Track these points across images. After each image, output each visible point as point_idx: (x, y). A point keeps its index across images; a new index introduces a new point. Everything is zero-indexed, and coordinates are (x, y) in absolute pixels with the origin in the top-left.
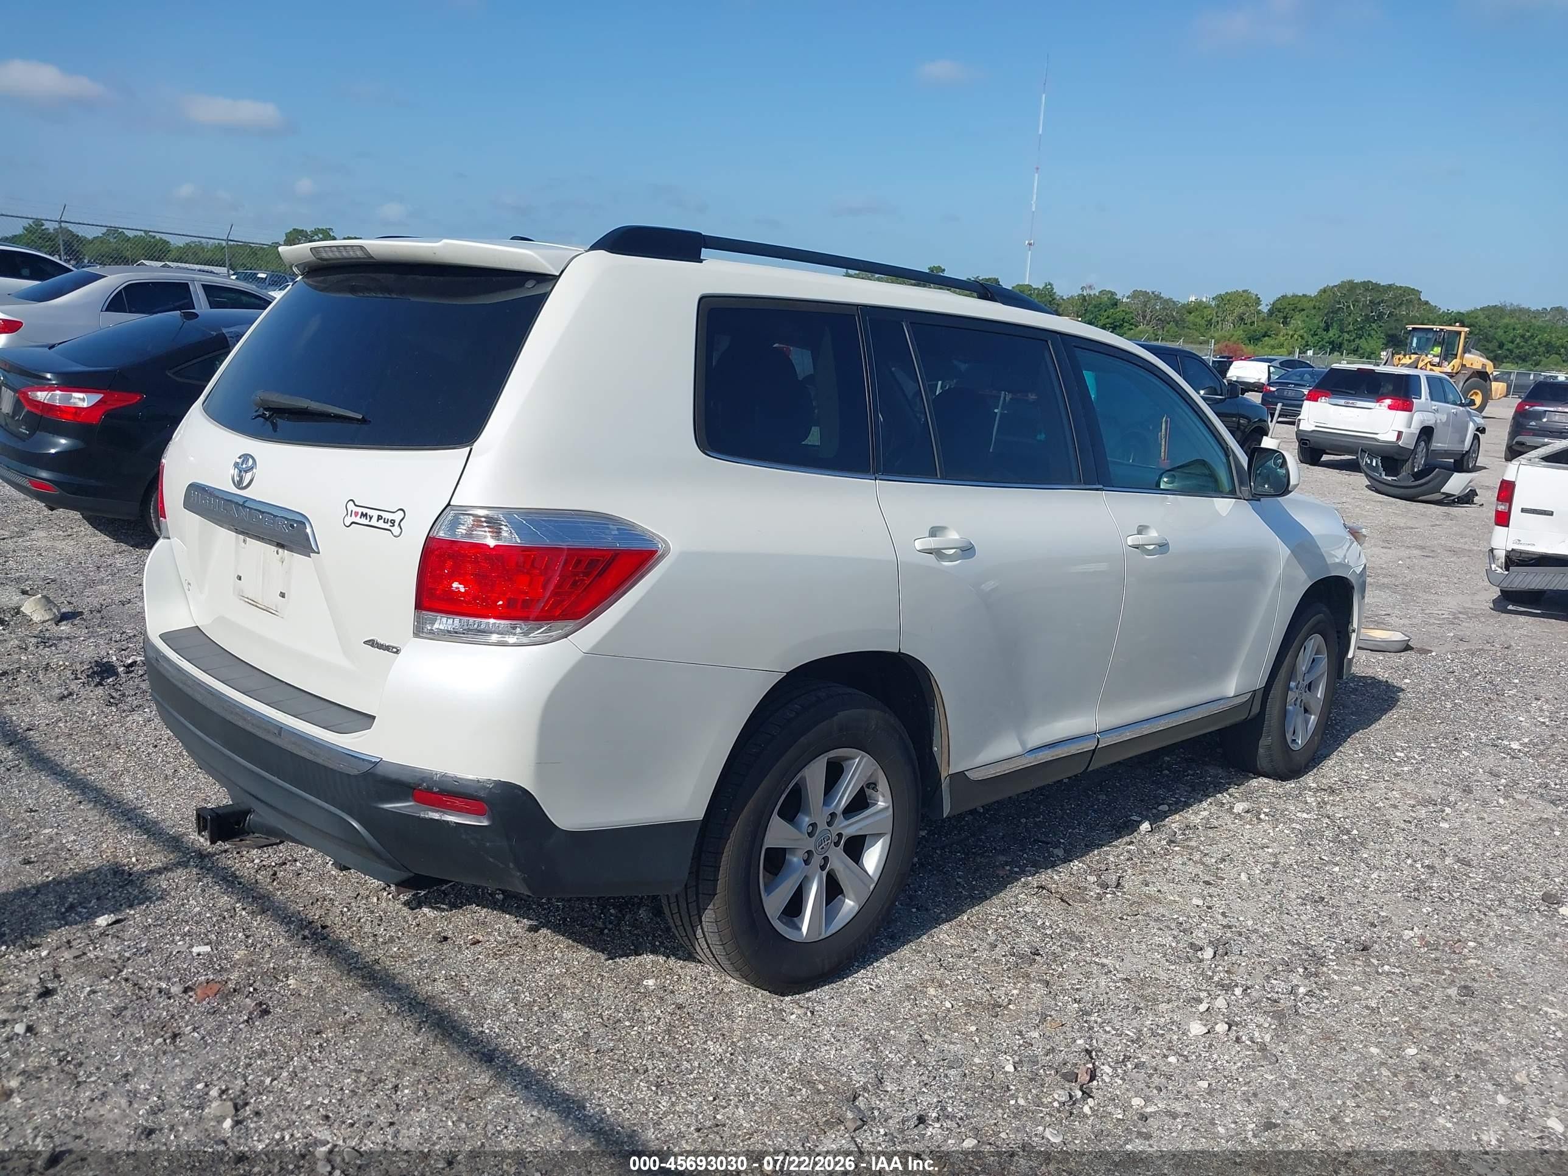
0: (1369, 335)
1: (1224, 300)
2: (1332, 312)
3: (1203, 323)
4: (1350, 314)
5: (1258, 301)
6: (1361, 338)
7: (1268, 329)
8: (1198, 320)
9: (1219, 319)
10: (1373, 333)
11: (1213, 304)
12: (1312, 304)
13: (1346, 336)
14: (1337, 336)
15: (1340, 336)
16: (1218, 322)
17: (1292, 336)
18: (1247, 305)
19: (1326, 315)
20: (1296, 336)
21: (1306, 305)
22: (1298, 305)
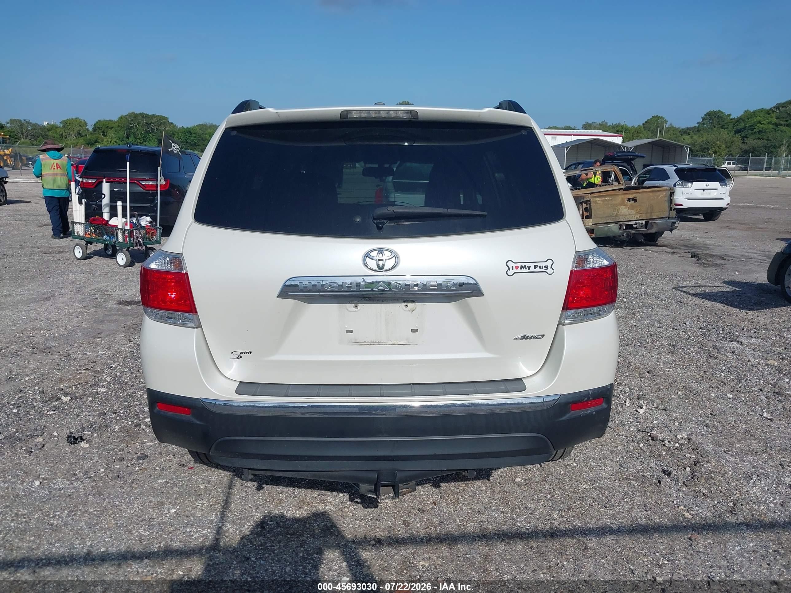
0: (150, 140)
1: (66, 123)
2: (128, 129)
3: (58, 136)
4: (137, 130)
5: (86, 124)
6: (146, 142)
7: (97, 139)
8: (55, 135)
9: (67, 134)
10: (151, 139)
11: (61, 125)
12: (117, 124)
13: (139, 141)
14: (134, 141)
15: (135, 141)
16: (66, 135)
17: (111, 142)
18: (80, 126)
19: (126, 130)
20: (113, 142)
21: (114, 125)
22: (109, 125)
